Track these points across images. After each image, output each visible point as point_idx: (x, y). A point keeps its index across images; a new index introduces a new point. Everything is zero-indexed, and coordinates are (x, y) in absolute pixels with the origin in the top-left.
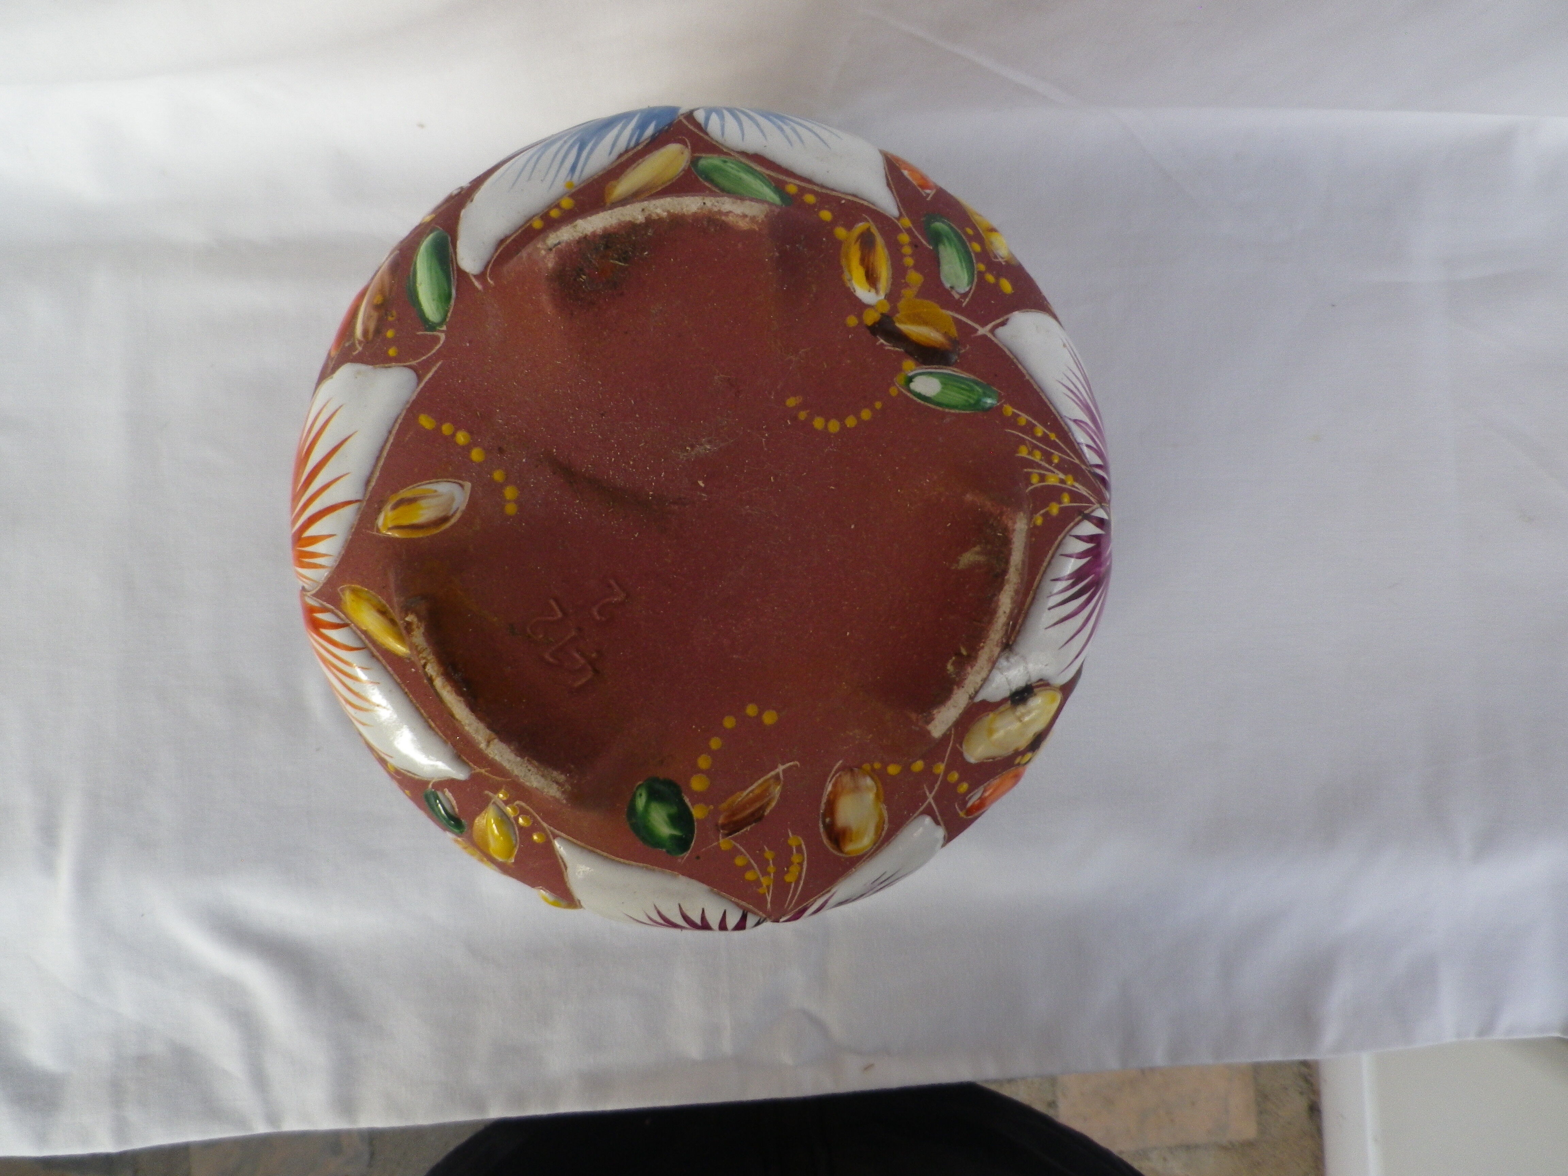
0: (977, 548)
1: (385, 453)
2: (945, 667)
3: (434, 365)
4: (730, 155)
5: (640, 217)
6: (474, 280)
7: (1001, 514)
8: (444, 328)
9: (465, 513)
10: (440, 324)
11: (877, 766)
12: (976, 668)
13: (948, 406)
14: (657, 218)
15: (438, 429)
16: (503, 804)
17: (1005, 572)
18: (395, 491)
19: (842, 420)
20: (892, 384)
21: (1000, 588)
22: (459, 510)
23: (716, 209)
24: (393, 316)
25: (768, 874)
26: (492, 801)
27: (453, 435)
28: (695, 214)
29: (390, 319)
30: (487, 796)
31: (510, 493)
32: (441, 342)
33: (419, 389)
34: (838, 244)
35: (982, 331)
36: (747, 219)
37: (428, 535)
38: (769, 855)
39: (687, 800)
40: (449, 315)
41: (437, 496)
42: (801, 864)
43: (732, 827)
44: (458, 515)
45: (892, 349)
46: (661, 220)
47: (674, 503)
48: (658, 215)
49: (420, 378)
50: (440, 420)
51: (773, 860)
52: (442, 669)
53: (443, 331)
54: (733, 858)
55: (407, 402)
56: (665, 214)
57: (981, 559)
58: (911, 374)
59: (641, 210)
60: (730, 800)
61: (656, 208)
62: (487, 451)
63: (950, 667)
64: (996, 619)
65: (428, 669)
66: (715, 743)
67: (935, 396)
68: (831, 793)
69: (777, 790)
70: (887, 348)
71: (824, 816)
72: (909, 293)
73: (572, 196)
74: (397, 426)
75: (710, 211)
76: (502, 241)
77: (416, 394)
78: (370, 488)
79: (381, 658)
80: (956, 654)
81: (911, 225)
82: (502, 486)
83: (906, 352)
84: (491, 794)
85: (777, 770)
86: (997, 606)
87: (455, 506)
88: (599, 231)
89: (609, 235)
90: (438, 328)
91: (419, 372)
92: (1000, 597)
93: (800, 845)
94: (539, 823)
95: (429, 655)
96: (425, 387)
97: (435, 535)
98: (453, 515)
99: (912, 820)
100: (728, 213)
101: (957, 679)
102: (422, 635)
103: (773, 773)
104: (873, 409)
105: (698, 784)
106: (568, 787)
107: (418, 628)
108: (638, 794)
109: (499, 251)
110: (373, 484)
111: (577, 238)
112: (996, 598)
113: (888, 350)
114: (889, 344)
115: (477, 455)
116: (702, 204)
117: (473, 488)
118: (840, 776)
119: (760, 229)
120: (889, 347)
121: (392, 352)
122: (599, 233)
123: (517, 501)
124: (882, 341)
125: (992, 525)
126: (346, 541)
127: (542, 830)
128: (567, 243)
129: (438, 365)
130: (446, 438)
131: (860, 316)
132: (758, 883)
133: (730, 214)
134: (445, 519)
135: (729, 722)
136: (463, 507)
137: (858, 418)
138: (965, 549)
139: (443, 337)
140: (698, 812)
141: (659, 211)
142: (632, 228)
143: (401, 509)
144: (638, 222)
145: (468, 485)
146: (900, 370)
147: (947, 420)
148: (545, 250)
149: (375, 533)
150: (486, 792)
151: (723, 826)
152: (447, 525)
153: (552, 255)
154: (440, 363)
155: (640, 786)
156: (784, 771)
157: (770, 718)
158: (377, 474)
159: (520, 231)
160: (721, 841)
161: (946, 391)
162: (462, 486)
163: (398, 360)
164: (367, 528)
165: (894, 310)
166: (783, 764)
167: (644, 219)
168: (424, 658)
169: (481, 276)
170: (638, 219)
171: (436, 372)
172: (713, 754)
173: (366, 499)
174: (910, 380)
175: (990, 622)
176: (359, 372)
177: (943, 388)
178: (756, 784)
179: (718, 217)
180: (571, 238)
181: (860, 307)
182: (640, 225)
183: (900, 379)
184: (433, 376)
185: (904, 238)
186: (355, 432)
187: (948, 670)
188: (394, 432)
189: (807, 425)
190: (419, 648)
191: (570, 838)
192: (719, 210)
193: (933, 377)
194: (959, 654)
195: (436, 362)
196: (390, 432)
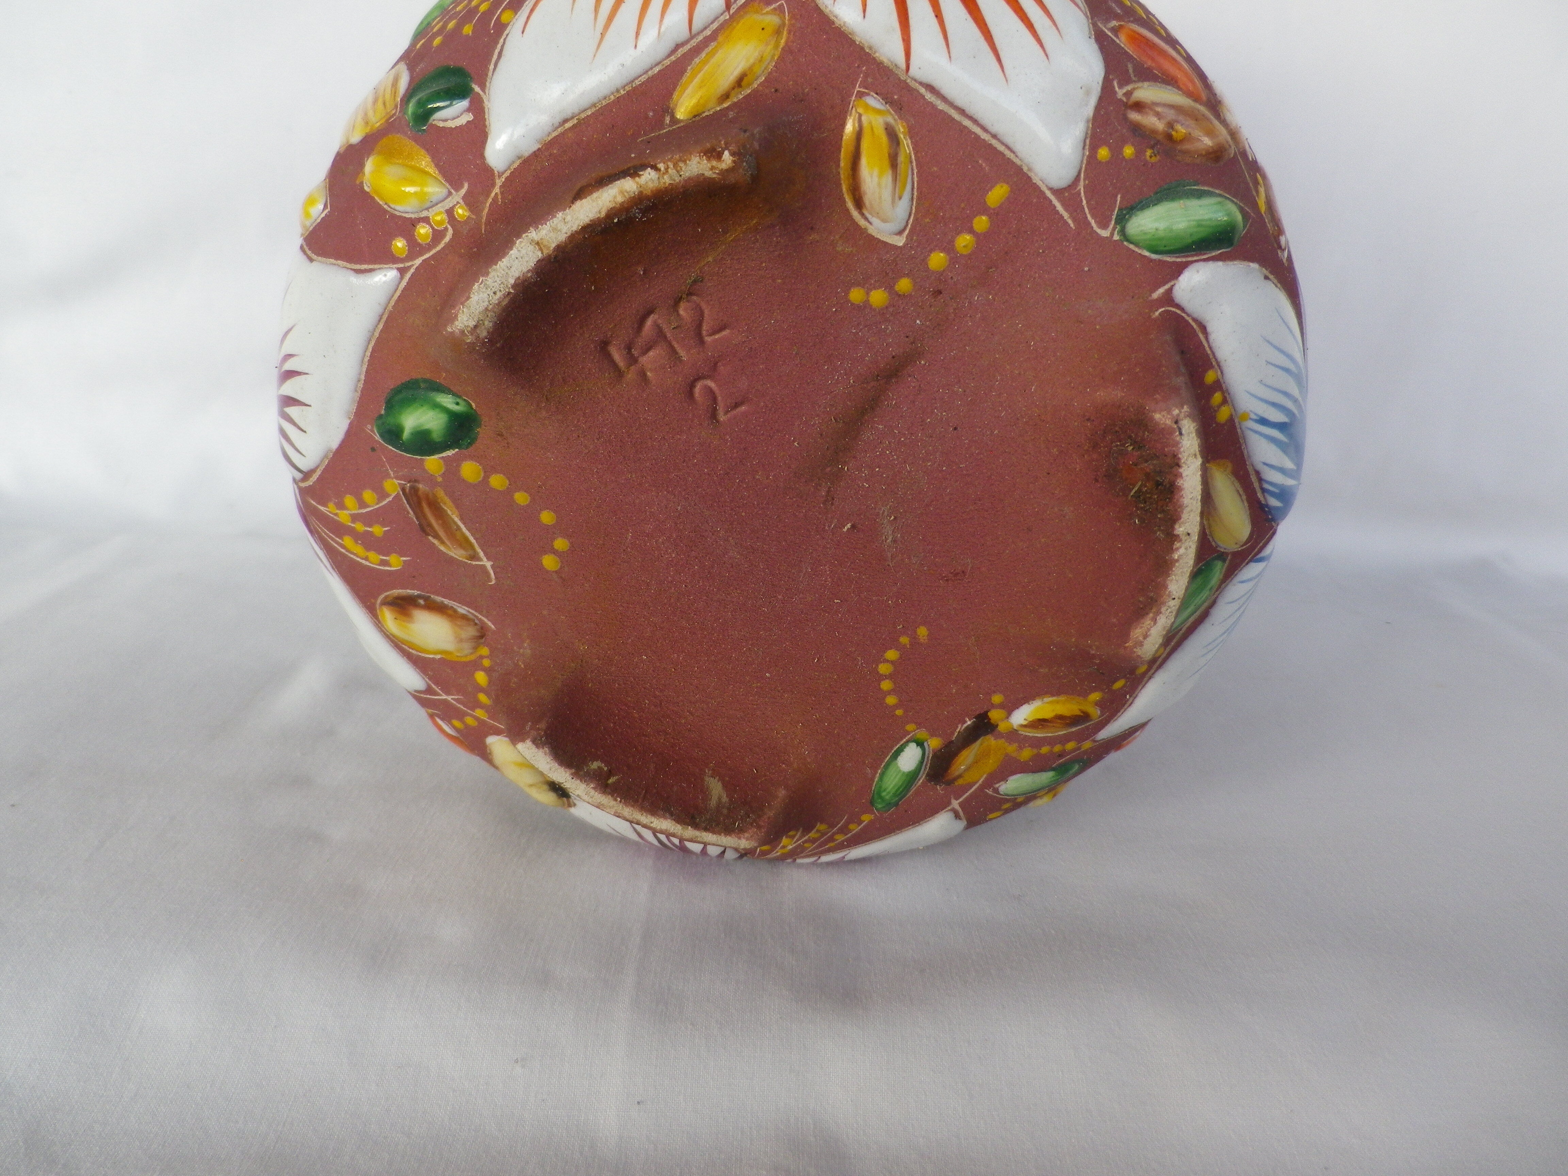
0: (725, 799)
1: (967, 123)
2: (595, 758)
3: (1071, 216)
4: (1217, 590)
5: (1181, 529)
6: (1167, 287)
7: (759, 827)
8: (1116, 237)
9: (862, 232)
10: (1123, 232)
11: (486, 663)
12: (593, 792)
13: (882, 775)
14: (1175, 547)
15: (984, 209)
16: (447, 207)
17: (696, 826)
18: (912, 133)
19: (890, 677)
20: (919, 725)
21: (679, 820)
22: (867, 224)
23: (1163, 609)
24: (1151, 157)
25: (353, 521)
26: (453, 191)
27: (971, 231)
28: (1165, 587)
29: (1149, 152)
30: (462, 187)
31: (878, 297)
32: (1099, 231)
33: (1044, 188)
34: (1084, 694)
35: (955, 804)
36: (1141, 638)
37: (842, 177)
38: (378, 530)
39: (450, 453)
40: (1132, 246)
41: (893, 202)
42: (366, 559)
43: (413, 496)
44: (862, 223)
45: (958, 730)
46: (1171, 549)
47: (828, 492)
48: (1177, 549)
49: (1057, 192)
50: (995, 215)
51: (371, 532)
52: (649, 193)
53: (1112, 234)
54: (374, 489)
55: (1030, 169)
56: (1176, 556)
57: (713, 802)
58: (925, 744)
59: (1189, 532)
60: (447, 499)
61: (1186, 549)
62: (940, 275)
63: (595, 765)
64: (645, 814)
65: (649, 173)
66: (521, 498)
67: (897, 764)
68: (455, 611)
69: (457, 554)
70: (960, 726)
71: (426, 599)
72: (1012, 749)
73: (1231, 420)
74: (1001, 148)
75: (1164, 603)
76: (1204, 328)
77: (1040, 183)
78: (922, 90)
79: (673, 58)
80: (610, 771)
81: (1082, 750)
82: (890, 288)
83: (952, 742)
84: (463, 191)
85: (485, 559)
86: (660, 816)
87: (874, 220)
88: (1180, 482)
89: (1172, 492)
90: (1118, 227)
91: (1066, 193)
92: (669, 820)
93: (390, 566)
94: (421, 254)
95: (671, 178)
96: (1046, 198)
97: (839, 185)
98: (863, 215)
99: (421, 676)
100: (1155, 620)
101: (582, 773)
102: (701, 172)
103: (481, 554)
104: (896, 707)
105: (470, 470)
106: (469, 339)
107: (712, 168)
108: (458, 400)
109: (1193, 324)
110: (929, 96)
111: (1180, 456)
112: (667, 815)
113: (957, 727)
114: (962, 729)
115: (937, 260)
116: (1174, 597)
117: (895, 247)
118: (476, 624)
119: (1125, 648)
120: (961, 728)
121: (1103, 153)
122: (1178, 481)
123: (866, 305)
124: (969, 723)
125: (749, 817)
126: (852, 33)
127: (411, 256)
128: (1178, 443)
129: (1070, 222)
130: (970, 219)
131: (1001, 706)
132: (341, 506)
133: (1152, 623)
134: (859, 204)
135: (547, 517)
136: (872, 230)
137: (889, 693)
138: (725, 786)
139: (1105, 233)
140: (433, 463)
141: (1182, 551)
142: (1173, 518)
143: (884, 139)
144: (1177, 526)
145: (900, 241)
146: (932, 735)
147: (869, 770)
148: (1178, 415)
149: (857, 89)
150: (466, 186)
151: (414, 490)
152: (850, 205)
153: (1169, 422)
154: (1072, 225)
155: (471, 406)
156: (483, 567)
157: (549, 562)
158: (941, 106)
159: (1209, 352)
160: (396, 482)
161: (900, 774)
162: (900, 233)
163: (1091, 160)
164: (866, 76)
165: (1000, 736)
166: (492, 566)
167: (1178, 533)
168: (667, 169)
169: (1168, 299)
170: (1180, 527)
171: (1062, 217)
172: (508, 493)
173: (908, 81)
174: (920, 744)
175: (642, 809)
176: (1088, 93)
177: (904, 773)
178: (468, 533)
179: (1154, 610)
180: (1182, 449)
181: (1010, 707)
182: (1172, 528)
183: (922, 734)
184: (1057, 212)
185: (1070, 746)
186: (1007, 81)
187: (592, 763)
188: (994, 142)
189: (893, 643)
190: (681, 164)
191: (398, 293)
192: (1161, 613)
193: (918, 765)
194: (610, 774)
195: (1074, 220)
196: (994, 136)
